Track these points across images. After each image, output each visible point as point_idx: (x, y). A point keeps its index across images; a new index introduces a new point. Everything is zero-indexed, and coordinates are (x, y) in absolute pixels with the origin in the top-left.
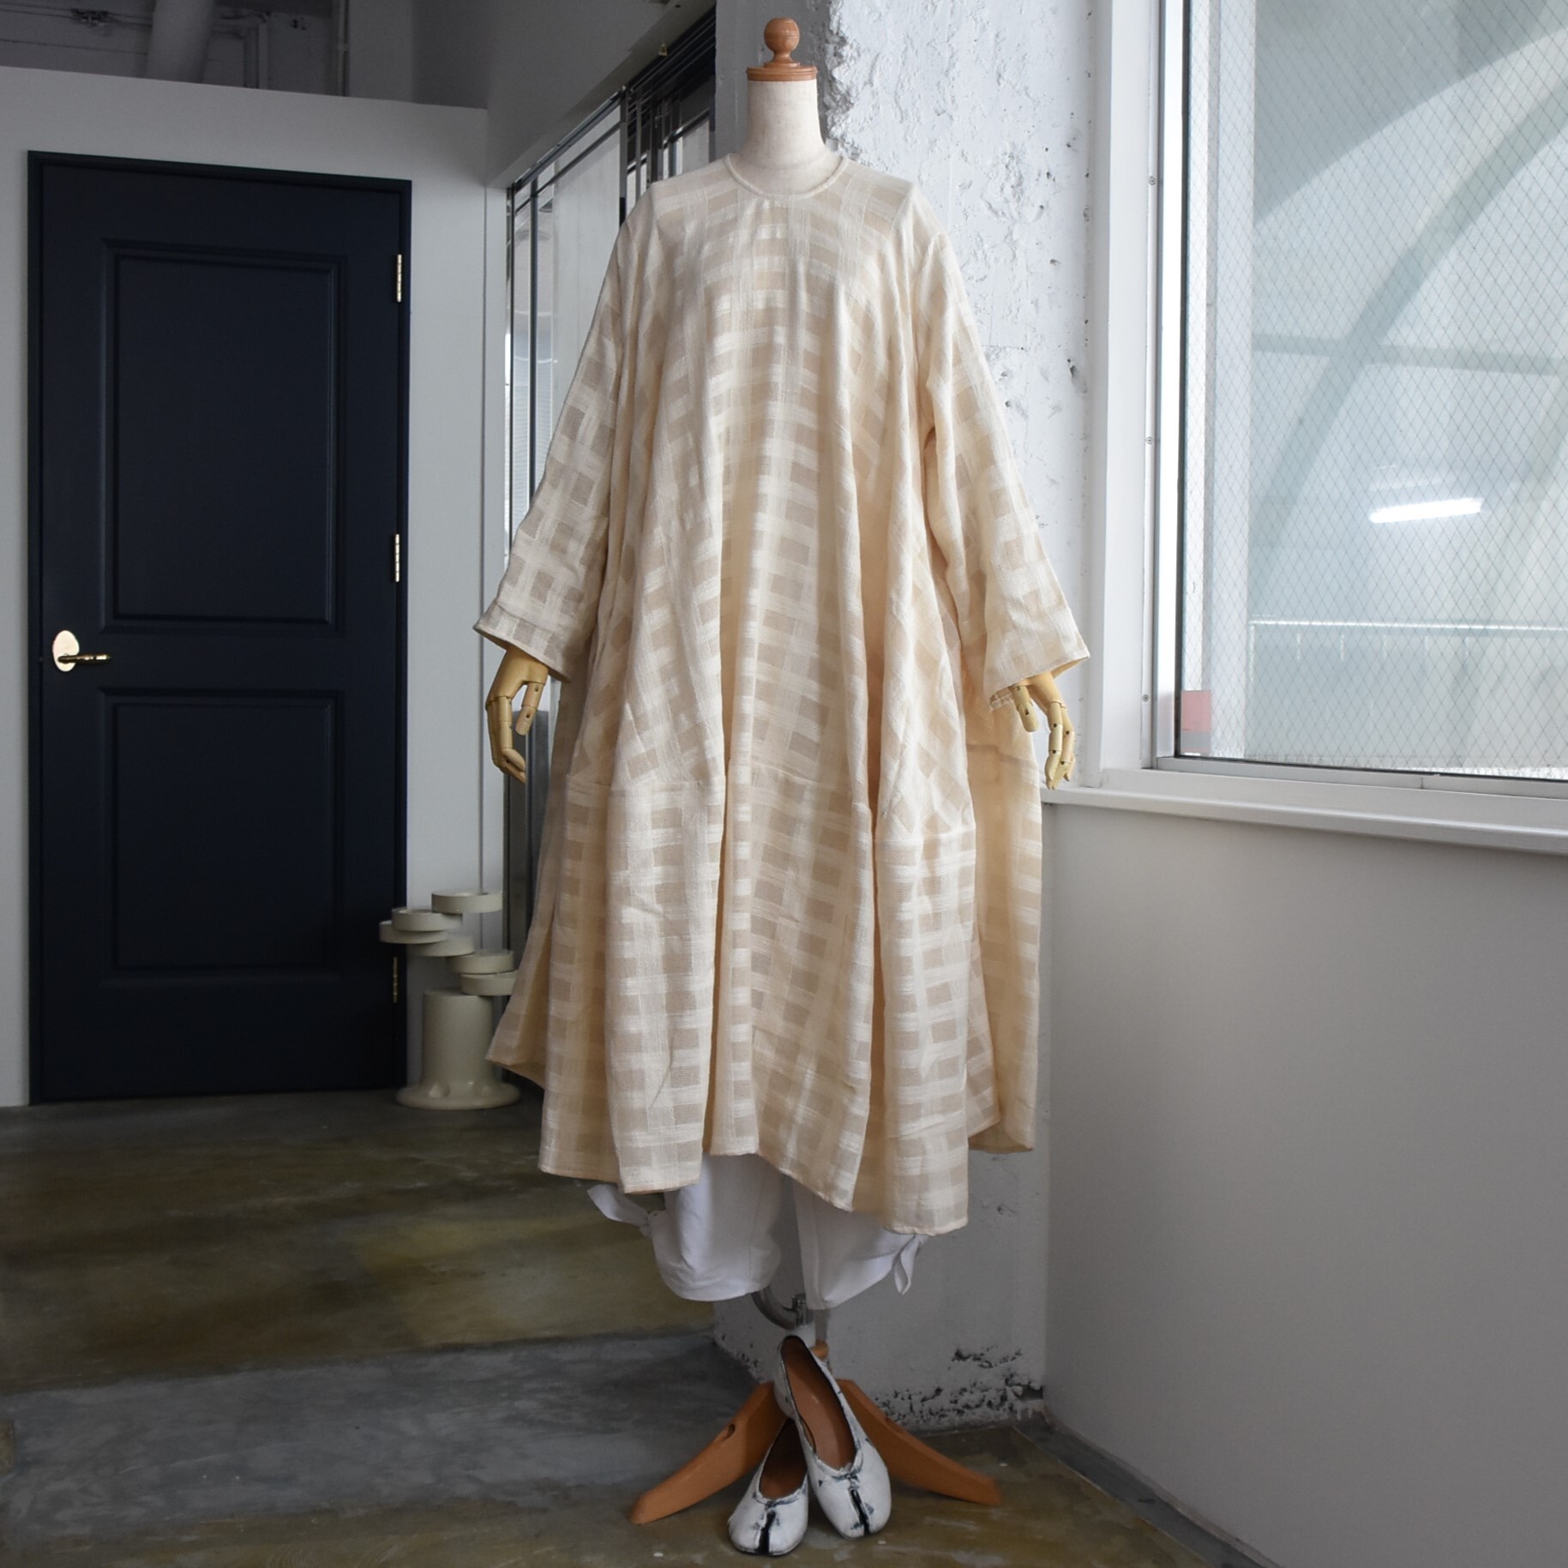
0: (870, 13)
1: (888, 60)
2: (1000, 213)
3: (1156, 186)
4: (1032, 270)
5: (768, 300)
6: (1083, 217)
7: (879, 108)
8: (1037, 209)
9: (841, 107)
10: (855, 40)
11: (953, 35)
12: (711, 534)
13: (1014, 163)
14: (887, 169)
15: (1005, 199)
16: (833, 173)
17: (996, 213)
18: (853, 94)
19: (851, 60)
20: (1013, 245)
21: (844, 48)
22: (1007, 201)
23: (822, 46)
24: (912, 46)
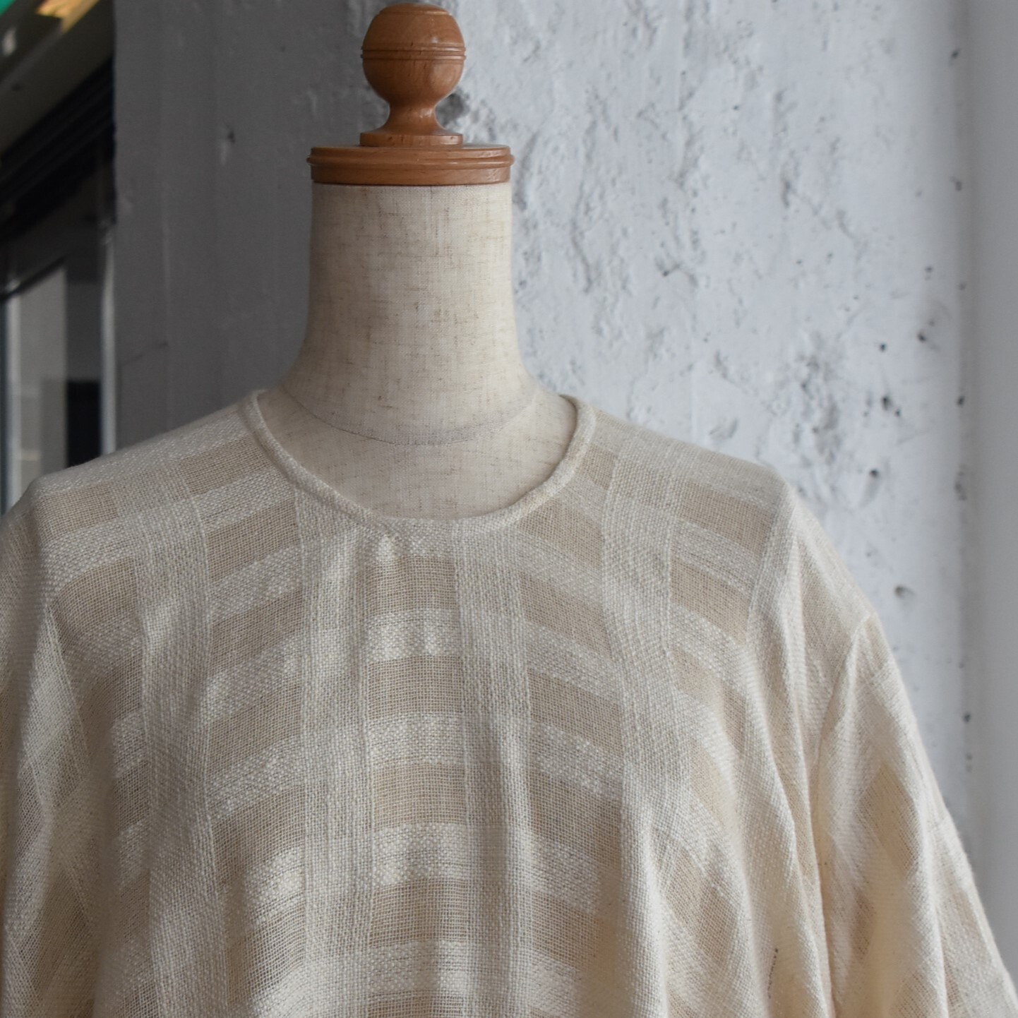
0: (515, 42)
1: (556, 149)
5: (415, 857)
7: (539, 259)
8: (865, 478)
10: (483, 102)
11: (691, 95)
13: (818, 380)
16: (565, 450)
21: (460, 120)
24: (606, 119)
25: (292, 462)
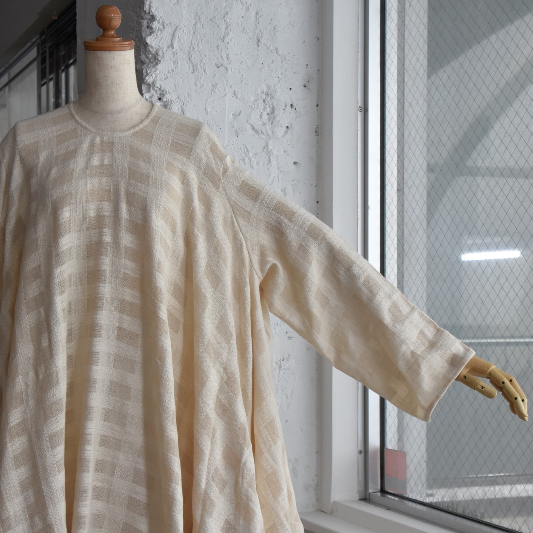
1: (183, 31)
2: (260, 132)
3: (363, 112)
4: (282, 169)
5: (98, 210)
6: (315, 133)
7: (178, 63)
8: (284, 128)
9: (152, 63)
10: (161, 17)
11: (227, 14)
12: (58, 383)
13: (269, 99)
14: (184, 104)
15: (263, 122)
16: (147, 117)
17: (257, 132)
18: (160, 53)
19: (158, 31)
20: (269, 153)
21: (154, 23)
22: (264, 124)
23: (139, 21)
24: (200, 21)
25: (78, 118)
